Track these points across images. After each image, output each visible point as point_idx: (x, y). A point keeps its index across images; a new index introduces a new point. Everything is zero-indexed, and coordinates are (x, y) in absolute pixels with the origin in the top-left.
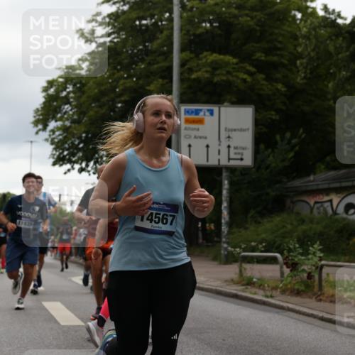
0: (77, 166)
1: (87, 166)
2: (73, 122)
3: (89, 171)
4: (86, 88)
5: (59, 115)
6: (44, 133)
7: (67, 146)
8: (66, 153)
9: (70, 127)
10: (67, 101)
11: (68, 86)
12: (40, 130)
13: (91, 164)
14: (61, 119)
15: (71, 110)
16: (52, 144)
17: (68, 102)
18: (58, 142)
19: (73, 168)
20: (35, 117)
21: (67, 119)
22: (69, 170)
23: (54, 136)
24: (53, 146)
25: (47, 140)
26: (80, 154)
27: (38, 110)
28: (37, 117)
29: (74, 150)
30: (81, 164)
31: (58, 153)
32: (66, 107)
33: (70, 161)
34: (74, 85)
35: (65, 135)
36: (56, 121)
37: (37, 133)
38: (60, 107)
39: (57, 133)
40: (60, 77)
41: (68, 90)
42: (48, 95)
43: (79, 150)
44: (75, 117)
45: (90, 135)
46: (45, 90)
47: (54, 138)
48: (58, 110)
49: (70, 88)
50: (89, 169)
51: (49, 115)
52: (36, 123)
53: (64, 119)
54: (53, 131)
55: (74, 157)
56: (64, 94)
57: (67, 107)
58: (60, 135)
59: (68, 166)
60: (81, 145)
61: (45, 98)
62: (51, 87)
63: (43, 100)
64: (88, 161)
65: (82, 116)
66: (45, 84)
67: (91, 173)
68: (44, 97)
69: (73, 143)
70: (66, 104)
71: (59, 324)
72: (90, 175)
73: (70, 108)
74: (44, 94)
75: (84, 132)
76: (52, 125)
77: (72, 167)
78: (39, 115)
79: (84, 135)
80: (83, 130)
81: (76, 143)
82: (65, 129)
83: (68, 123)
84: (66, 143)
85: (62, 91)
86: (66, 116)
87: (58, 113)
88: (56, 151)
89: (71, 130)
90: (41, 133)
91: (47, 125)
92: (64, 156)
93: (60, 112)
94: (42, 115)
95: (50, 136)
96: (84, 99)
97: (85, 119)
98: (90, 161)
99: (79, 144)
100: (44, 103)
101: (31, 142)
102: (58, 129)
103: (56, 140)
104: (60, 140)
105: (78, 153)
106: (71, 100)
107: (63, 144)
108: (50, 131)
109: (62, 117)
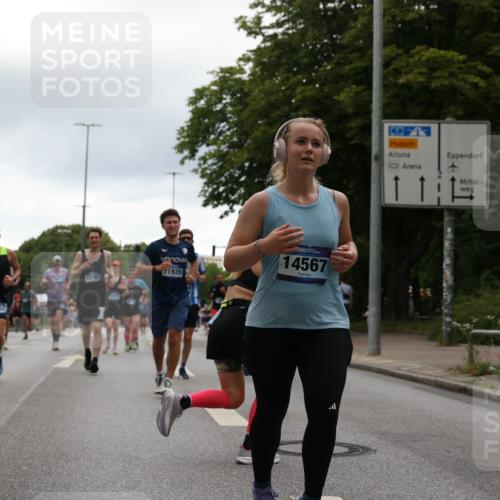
0: (237, 208)
2: (232, 146)
4: (249, 99)
5: (212, 137)
6: (192, 161)
7: (223, 179)
8: (221, 189)
9: (227, 153)
10: (222, 116)
11: (224, 96)
12: (186, 158)
14: (214, 142)
15: (228, 130)
16: (203, 176)
17: (224, 119)
18: (211, 174)
19: (233, 211)
20: (179, 139)
21: (224, 142)
22: (226, 213)
23: (206, 166)
24: (205, 180)
25: (195, 171)
26: (242, 190)
27: (182, 128)
28: (182, 139)
29: (233, 185)
31: (210, 190)
32: (222, 125)
33: (227, 201)
34: (233, 95)
35: (220, 164)
36: (208, 145)
37: (182, 162)
38: (213, 126)
39: (210, 162)
40: (214, 83)
41: (224, 102)
42: (196, 108)
43: (240, 184)
44: (235, 139)
45: (255, 165)
46: (193, 101)
47: (205, 169)
48: (211, 130)
49: (227, 99)
51: (198, 138)
52: (180, 148)
53: (219, 142)
54: (204, 159)
55: (233, 195)
56: (219, 107)
57: (223, 126)
58: (213, 164)
59: (226, 207)
60: (243, 179)
62: (201, 98)
63: (189, 116)
65: (244, 138)
66: (193, 95)
68: (191, 112)
69: (231, 175)
70: (223, 121)
71: (216, 424)
73: (227, 127)
74: (191, 108)
75: (248, 160)
76: (203, 150)
77: (231, 208)
78: (185, 137)
79: (247, 164)
80: (245, 157)
81: (237, 175)
82: (221, 157)
83: (224, 148)
84: (222, 175)
85: (216, 104)
86: (221, 138)
87: (210, 135)
88: (208, 186)
89: (228, 156)
90: (187, 161)
91: (196, 151)
92: (220, 194)
93: (213, 133)
94: (188, 136)
95: (200, 165)
96: (245, 114)
97: (249, 141)
99: (240, 176)
100: (192, 120)
101: (174, 174)
102: (211, 155)
103: (208, 172)
104: (214, 171)
105: (238, 188)
106: (229, 115)
107: (218, 177)
108: (200, 159)
109: (217, 139)
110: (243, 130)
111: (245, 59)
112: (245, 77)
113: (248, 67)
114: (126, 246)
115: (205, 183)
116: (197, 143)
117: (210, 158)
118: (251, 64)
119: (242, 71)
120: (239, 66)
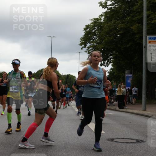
2: (98, 43)
3: (105, 65)
4: (103, 28)
5: (91, 40)
6: (85, 48)
9: (96, 45)
10: (95, 34)
12: (83, 47)
14: (92, 42)
16: (88, 53)
20: (81, 41)
21: (95, 42)
25: (86, 51)
27: (82, 38)
32: (95, 37)
34: (98, 27)
35: (94, 49)
36: (90, 43)
37: (82, 49)
38: (92, 37)
39: (91, 48)
40: (92, 23)
41: (95, 29)
42: (86, 31)
44: (99, 41)
45: (105, 49)
46: (85, 29)
47: (89, 51)
49: (96, 28)
50: (105, 64)
51: (87, 41)
52: (81, 44)
54: (89, 48)
61: (85, 33)
62: (88, 28)
63: (84, 34)
66: (85, 27)
67: (106, 66)
72: (105, 67)
73: (96, 37)
74: (84, 31)
76: (88, 45)
79: (103, 49)
80: (102, 47)
82: (94, 47)
85: (93, 30)
86: (94, 41)
89: (97, 47)
93: (92, 39)
94: (84, 40)
95: (87, 49)
96: (102, 33)
97: (103, 42)
98: (105, 60)
100: (85, 35)
101: (79, 52)
102: (91, 46)
106: (97, 34)
110: (101, 38)
111: (101, 16)
112: (102, 21)
113: (103, 18)
116: (86, 43)
118: (104, 17)
120: (100, 18)
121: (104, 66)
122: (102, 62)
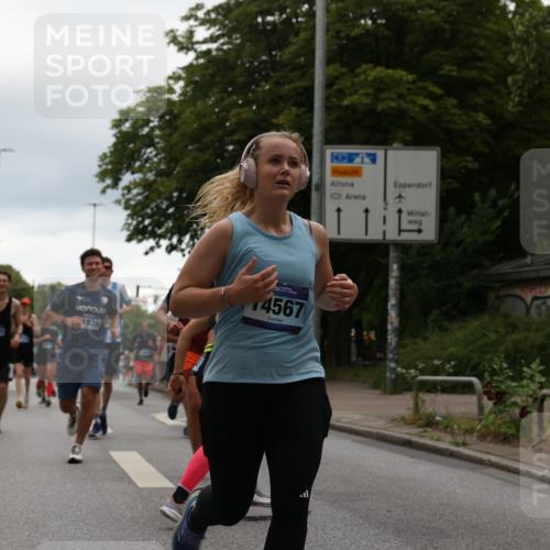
0: (164, 243)
1: (180, 241)
2: (159, 174)
3: (183, 250)
4: (179, 122)
5: (138, 164)
6: (115, 191)
7: (149, 211)
8: (147, 222)
9: (154, 181)
10: (149, 141)
12: (108, 187)
13: (187, 238)
14: (140, 170)
15: (156, 156)
16: (126, 208)
17: (152, 144)
18: (136, 205)
19: (158, 246)
20: (100, 166)
21: (150, 170)
22: (152, 249)
23: (130, 196)
24: (128, 212)
25: (118, 202)
26: (170, 224)
27: (105, 154)
28: (104, 167)
29: (159, 217)
30: (170, 239)
31: (135, 223)
32: (149, 150)
33: (154, 235)
34: (161, 117)
35: (146, 193)
36: (133, 173)
37: (103, 191)
38: (139, 151)
39: (135, 192)
41: (151, 125)
42: (120, 132)
43: (168, 217)
44: (163, 167)
45: (184, 195)
46: (117, 124)
47: (129, 200)
48: (136, 156)
49: (155, 122)
50: (183, 246)
51: (122, 165)
52: (102, 176)
53: (145, 170)
54: (128, 189)
55: (160, 228)
56: (146, 130)
57: (150, 152)
58: (138, 194)
59: (151, 242)
60: (171, 210)
61: (117, 138)
62: (126, 120)
63: (113, 140)
64: (182, 234)
65: (173, 165)
66: (117, 117)
67: (186, 252)
68: (115, 135)
69: (157, 206)
70: (148, 146)
71: (136, 486)
72: (183, 255)
73: (154, 153)
74: (115, 131)
75: (176, 189)
76: (127, 178)
77: (157, 243)
78: (107, 164)
79: (175, 194)
80: (174, 186)
81: (164, 207)
82: (146, 185)
83: (151, 176)
84: (148, 206)
85: (142, 127)
86: (148, 165)
87: (135, 162)
88: (133, 219)
89: (155, 186)
90: (109, 191)
91: (120, 179)
92: (146, 227)
93: (138, 159)
94: (111, 163)
95: (123, 195)
96: (175, 138)
97: (178, 169)
98: (185, 234)
99: (168, 208)
100: (115, 145)
101: (95, 205)
102: (136, 185)
103: (133, 203)
104: (139, 203)
105: (165, 221)
106: (157, 140)
107: (143, 209)
108: (124, 189)
109: (142, 166)
110: (172, 157)
111: (175, 78)
112: (175, 97)
113: (179, 86)
114: (39, 286)
115: (129, 215)
116: (121, 170)
117: (135, 187)
118: (181, 83)
119: (171, 90)
120: (169, 85)
121: (180, 254)
122: (175, 240)
